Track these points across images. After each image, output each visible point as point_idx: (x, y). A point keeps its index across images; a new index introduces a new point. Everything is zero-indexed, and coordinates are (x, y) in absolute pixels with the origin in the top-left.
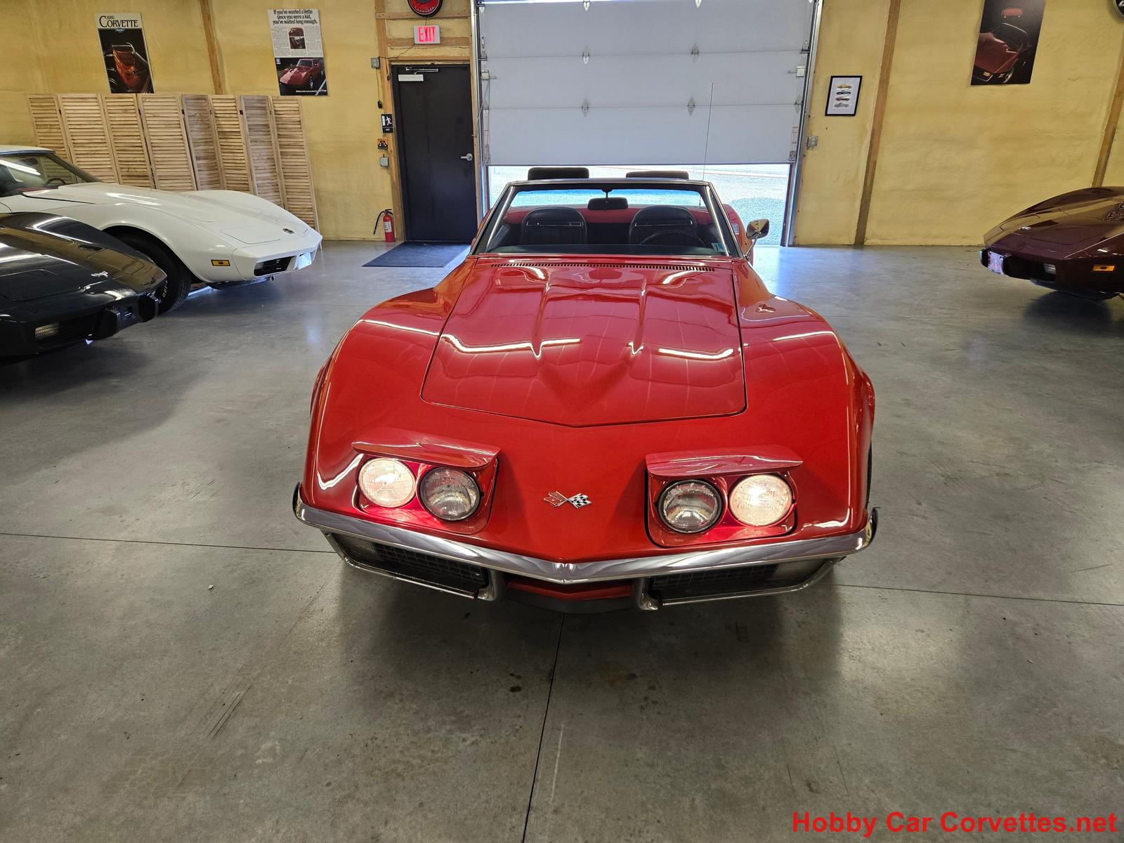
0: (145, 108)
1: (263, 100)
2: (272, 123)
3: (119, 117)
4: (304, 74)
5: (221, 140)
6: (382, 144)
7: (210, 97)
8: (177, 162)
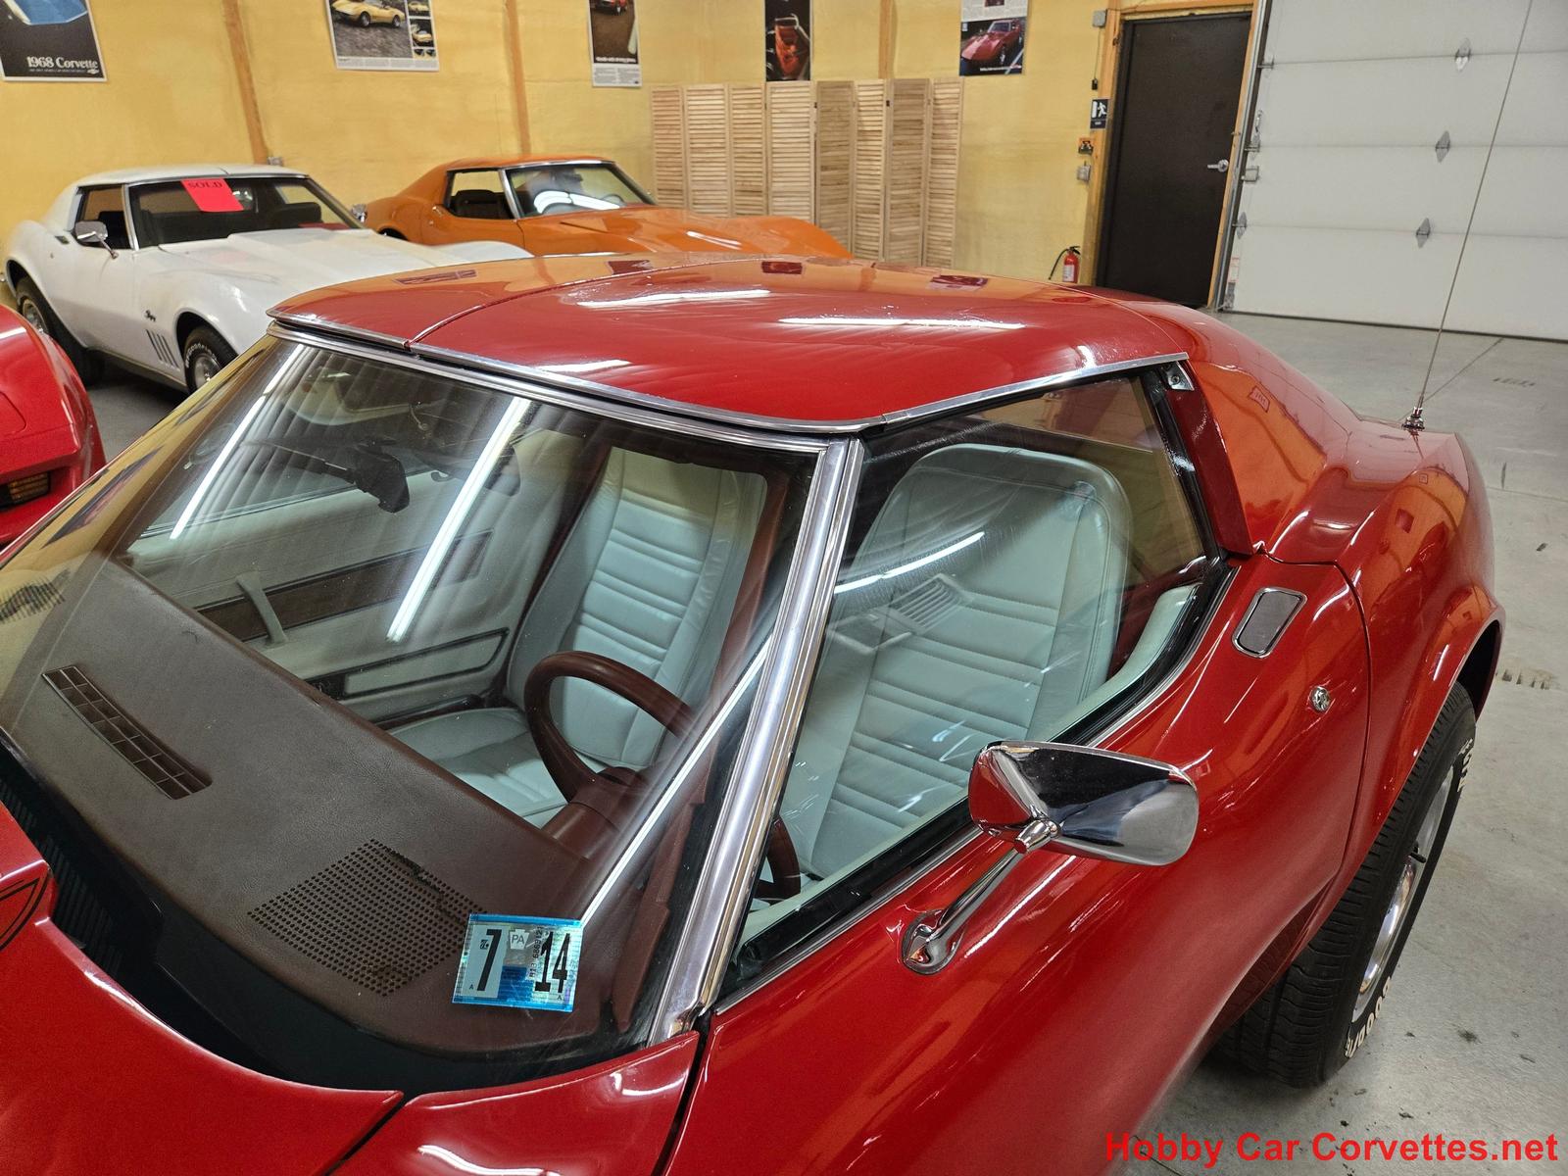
0: (774, 101)
1: (922, 84)
2: (928, 119)
3: (743, 114)
4: (994, 44)
5: (860, 143)
6: (1085, 146)
7: (856, 83)
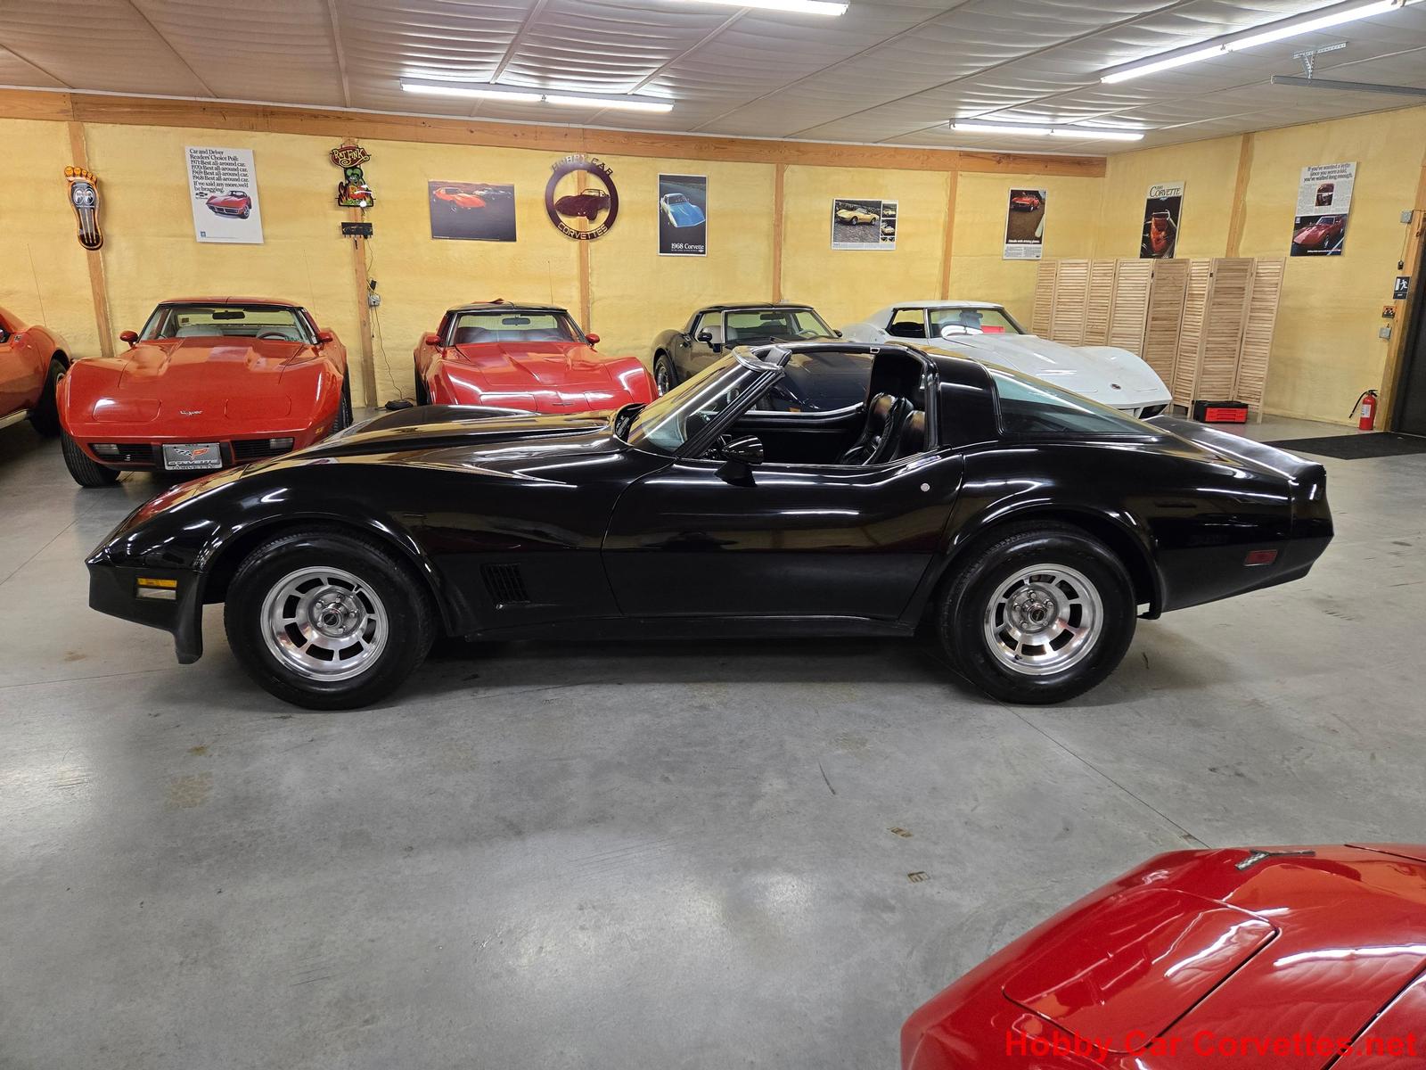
1: (1248, 262)
2: (1249, 288)
4: (1321, 233)
5: (1190, 303)
6: (1388, 312)
7: (1191, 260)
8: (1134, 321)
